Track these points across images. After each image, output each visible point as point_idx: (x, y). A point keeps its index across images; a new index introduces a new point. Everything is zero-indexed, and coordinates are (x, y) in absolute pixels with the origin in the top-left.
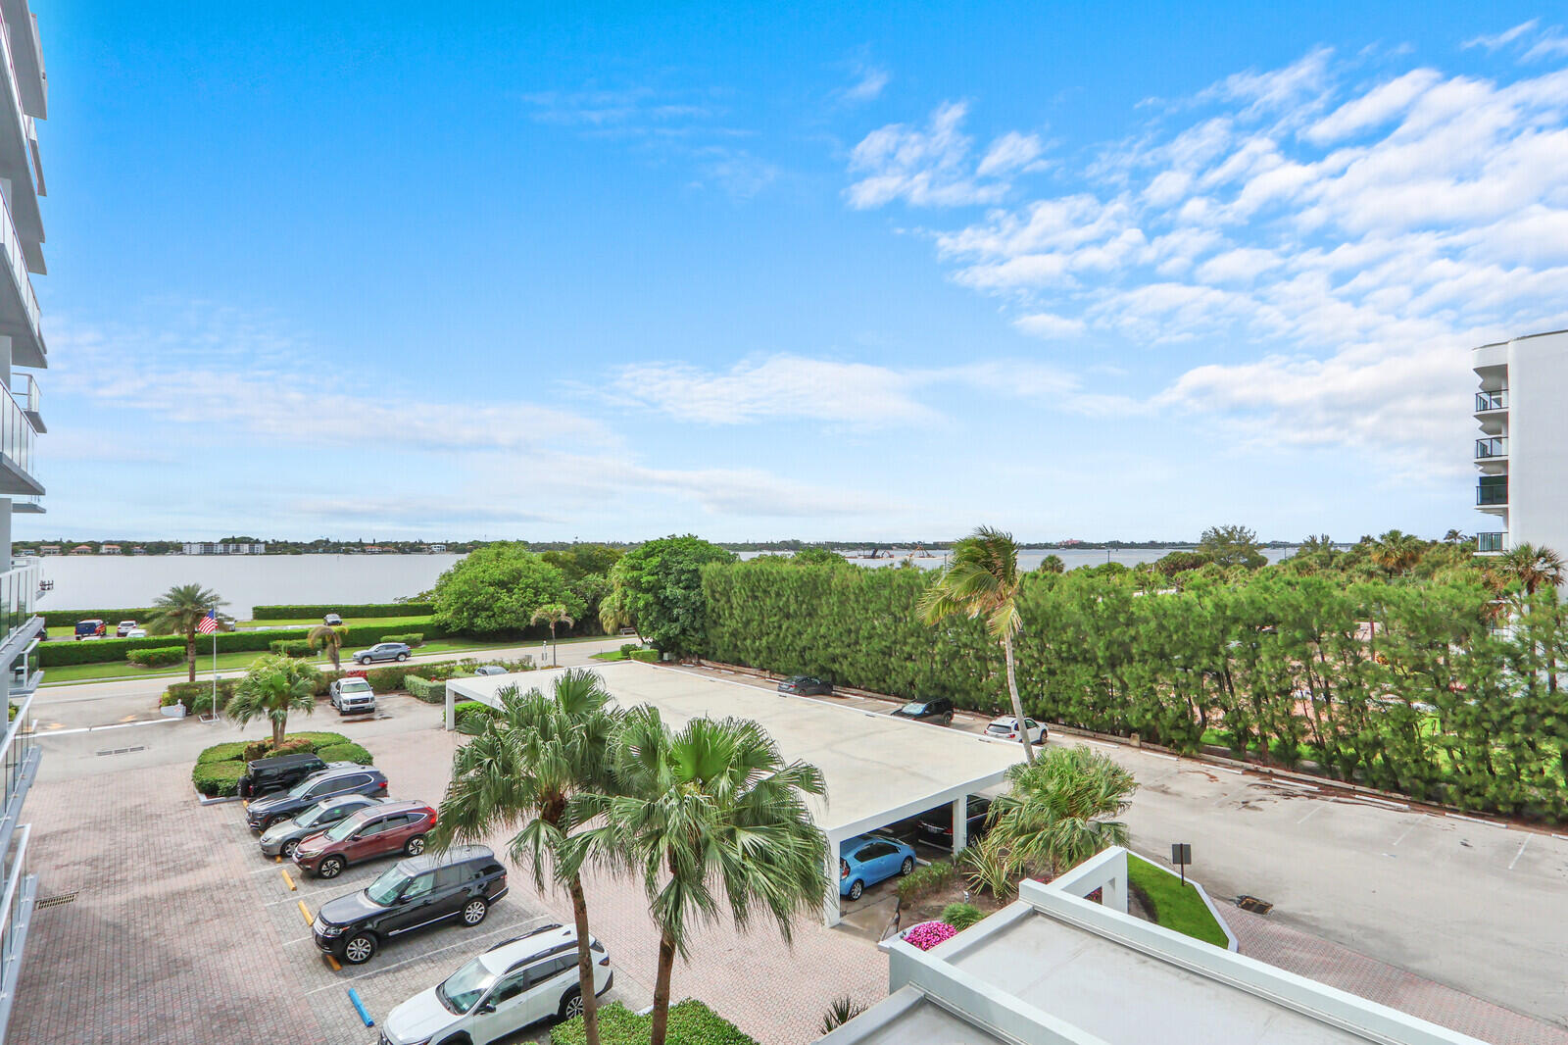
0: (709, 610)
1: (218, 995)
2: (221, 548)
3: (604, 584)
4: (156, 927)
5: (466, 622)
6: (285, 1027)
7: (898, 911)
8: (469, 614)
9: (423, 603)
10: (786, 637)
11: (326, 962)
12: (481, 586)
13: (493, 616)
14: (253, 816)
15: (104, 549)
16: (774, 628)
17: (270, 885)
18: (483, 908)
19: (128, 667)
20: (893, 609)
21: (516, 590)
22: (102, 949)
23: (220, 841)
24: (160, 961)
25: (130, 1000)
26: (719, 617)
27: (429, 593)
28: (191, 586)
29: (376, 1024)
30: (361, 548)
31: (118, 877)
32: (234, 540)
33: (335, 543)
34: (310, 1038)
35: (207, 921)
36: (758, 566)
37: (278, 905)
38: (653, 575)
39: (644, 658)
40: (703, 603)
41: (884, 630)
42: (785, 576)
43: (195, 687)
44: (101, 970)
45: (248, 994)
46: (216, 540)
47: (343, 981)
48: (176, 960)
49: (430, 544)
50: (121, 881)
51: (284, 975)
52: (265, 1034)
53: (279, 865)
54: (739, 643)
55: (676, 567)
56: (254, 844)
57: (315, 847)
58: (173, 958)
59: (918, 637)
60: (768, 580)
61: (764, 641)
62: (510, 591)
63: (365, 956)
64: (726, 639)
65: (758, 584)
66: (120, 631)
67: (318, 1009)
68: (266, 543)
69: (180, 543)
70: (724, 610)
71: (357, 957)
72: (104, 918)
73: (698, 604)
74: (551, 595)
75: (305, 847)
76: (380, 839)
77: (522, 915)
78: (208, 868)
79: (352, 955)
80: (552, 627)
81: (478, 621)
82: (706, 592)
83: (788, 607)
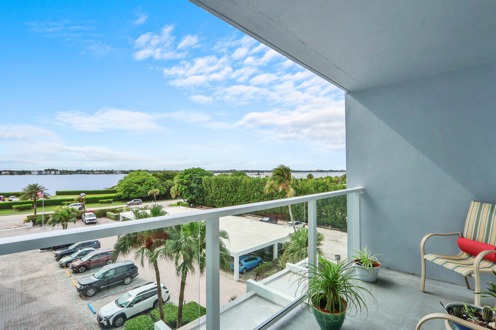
0: (205, 190)
1: (46, 307)
2: (44, 172)
3: (172, 183)
4: (25, 289)
5: (127, 195)
6: (67, 315)
7: (256, 276)
8: (128, 193)
9: (113, 190)
10: (228, 198)
11: (80, 296)
12: (132, 184)
13: (136, 193)
14: (57, 255)
15: (3, 173)
16: (224, 196)
17: (62, 275)
18: (130, 279)
19: (13, 211)
20: (260, 190)
21: (144, 185)
22: (7, 296)
23: (45, 263)
24: (26, 298)
25: (17, 310)
26: (208, 193)
27: (115, 186)
28: (35, 184)
29: (96, 313)
30: (93, 172)
31: (11, 275)
32: (49, 170)
33: (84, 171)
34: (76, 318)
35: (42, 286)
36: (219, 177)
37: (65, 281)
38: (187, 180)
39: (184, 205)
40: (203, 189)
41: (257, 196)
42: (228, 180)
43: (36, 216)
44: (7, 302)
45: (56, 306)
46: (43, 170)
47: (86, 301)
48: (31, 298)
49: (116, 171)
50: (12, 276)
51: (67, 301)
52: (61, 317)
53: (65, 269)
54: (214, 201)
55: (194, 177)
56: (57, 263)
57: (77, 263)
58: (31, 297)
59: (267, 198)
60: (223, 181)
61: (221, 200)
62: (142, 185)
63: (93, 294)
64: (210, 199)
65: (219, 183)
66: (10, 199)
67: (78, 310)
68: (60, 171)
69: (31, 171)
70: (209, 191)
71: (90, 294)
72: (7, 287)
73: (201, 189)
74: (155, 186)
75: (74, 263)
76: (98, 261)
77: (143, 281)
78: (41, 271)
79: (89, 294)
80: (155, 196)
81: (131, 195)
82: (204, 185)
83: (229, 190)
